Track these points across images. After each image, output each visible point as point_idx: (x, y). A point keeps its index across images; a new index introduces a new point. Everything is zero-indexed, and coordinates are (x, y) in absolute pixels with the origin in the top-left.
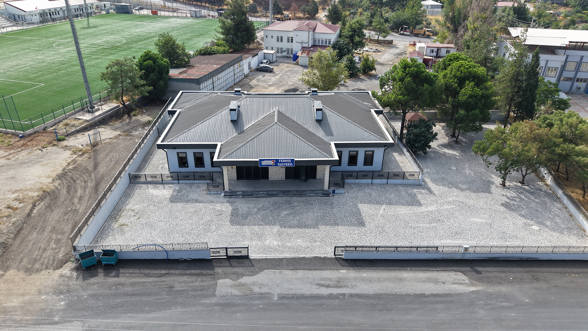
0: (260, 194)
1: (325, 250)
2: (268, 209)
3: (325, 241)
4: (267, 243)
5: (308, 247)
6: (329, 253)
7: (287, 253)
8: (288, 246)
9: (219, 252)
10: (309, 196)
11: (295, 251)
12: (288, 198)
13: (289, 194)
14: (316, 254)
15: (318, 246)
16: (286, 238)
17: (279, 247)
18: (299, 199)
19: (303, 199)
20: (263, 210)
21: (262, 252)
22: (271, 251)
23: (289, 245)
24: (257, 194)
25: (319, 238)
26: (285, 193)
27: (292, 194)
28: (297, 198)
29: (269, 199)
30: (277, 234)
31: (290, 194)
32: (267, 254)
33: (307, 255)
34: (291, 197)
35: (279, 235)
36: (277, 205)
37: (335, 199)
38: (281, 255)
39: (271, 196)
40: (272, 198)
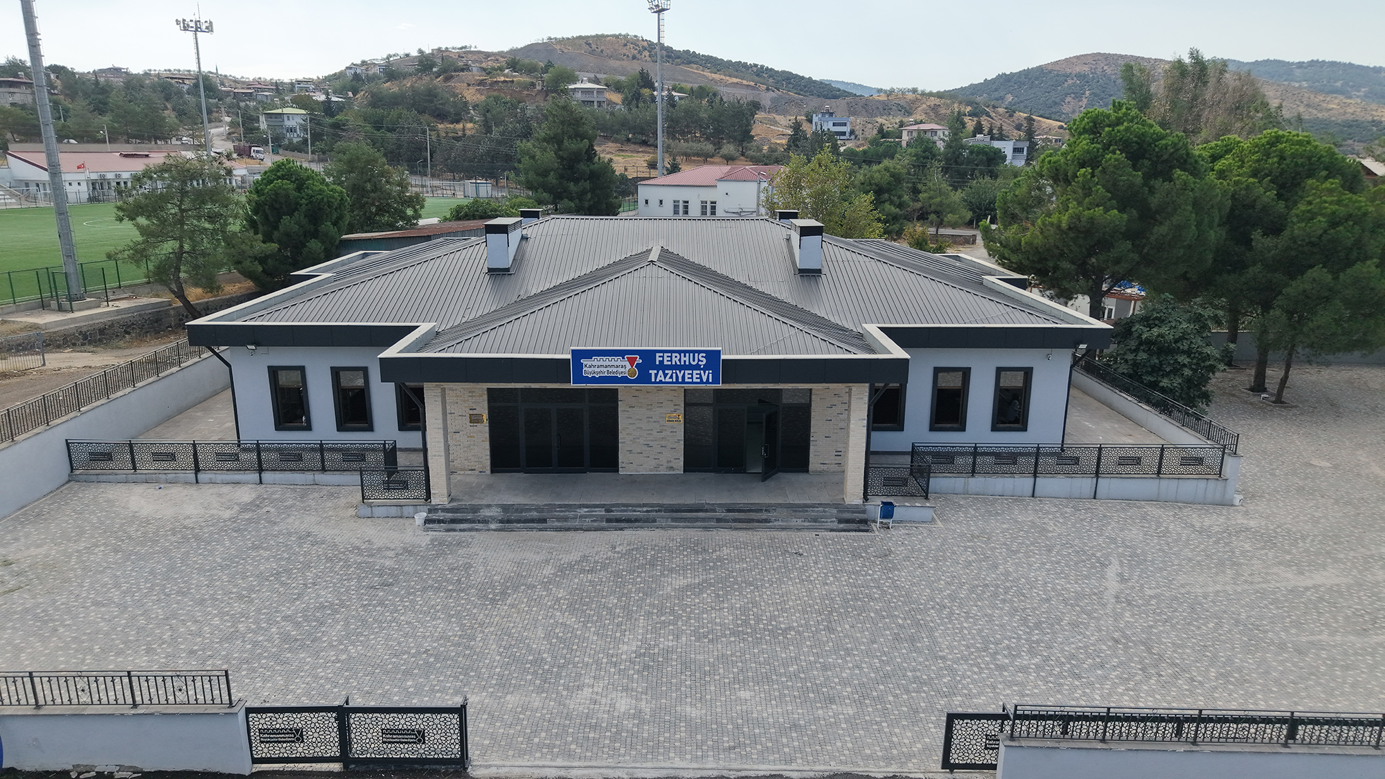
0: (575, 518)
1: (891, 742)
2: (604, 567)
3: (880, 699)
4: (579, 702)
5: (795, 726)
6: (910, 756)
7: (681, 754)
8: (689, 721)
9: (298, 735)
10: (783, 529)
11: (727, 741)
12: (694, 534)
13: (697, 519)
14: (841, 762)
15: (847, 721)
16: (682, 683)
17: (643, 722)
18: (742, 536)
19: (760, 536)
20: (583, 571)
21: (548, 746)
22: (596, 742)
23: (693, 712)
24: (566, 519)
25: (844, 683)
26: (682, 515)
27: (709, 519)
28: (735, 533)
29: (614, 536)
30: (633, 663)
31: (704, 520)
32: (570, 755)
33: (794, 766)
34: (705, 528)
35: (646, 667)
36: (644, 556)
37: (896, 538)
38: (649, 765)
39: (623, 525)
40: (626, 532)
